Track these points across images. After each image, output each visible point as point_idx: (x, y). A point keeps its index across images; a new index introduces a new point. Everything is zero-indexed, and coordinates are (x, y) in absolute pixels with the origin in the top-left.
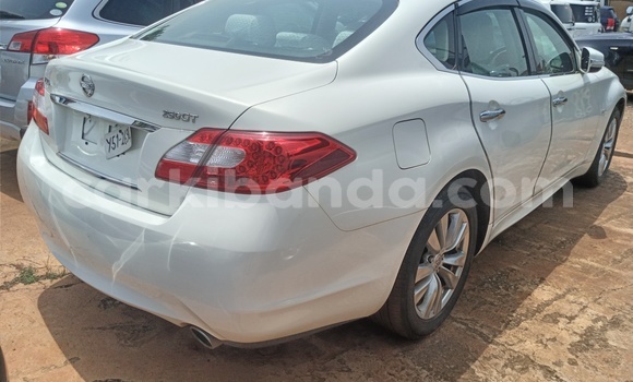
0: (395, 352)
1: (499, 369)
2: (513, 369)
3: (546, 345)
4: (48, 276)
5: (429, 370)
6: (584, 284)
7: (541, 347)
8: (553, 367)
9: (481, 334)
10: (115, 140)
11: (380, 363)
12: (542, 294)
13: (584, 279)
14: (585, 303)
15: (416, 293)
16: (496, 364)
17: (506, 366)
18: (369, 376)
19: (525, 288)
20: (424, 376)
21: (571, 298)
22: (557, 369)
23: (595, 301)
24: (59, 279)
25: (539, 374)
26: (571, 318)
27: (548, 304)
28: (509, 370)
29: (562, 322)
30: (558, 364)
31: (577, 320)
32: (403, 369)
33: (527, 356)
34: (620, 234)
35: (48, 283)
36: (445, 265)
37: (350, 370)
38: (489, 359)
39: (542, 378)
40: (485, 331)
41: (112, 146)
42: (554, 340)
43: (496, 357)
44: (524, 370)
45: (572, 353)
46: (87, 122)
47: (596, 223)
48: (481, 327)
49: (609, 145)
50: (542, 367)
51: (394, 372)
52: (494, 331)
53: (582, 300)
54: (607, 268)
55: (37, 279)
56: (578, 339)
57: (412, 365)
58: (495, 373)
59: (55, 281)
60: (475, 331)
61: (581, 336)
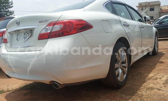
0: (114, 92)
1: (145, 91)
2: (148, 90)
3: (156, 85)
4: (8, 91)
5: (124, 94)
6: (161, 72)
7: (155, 85)
8: (160, 88)
9: (137, 85)
10: (26, 36)
11: (110, 95)
12: (151, 75)
13: (161, 71)
14: (163, 75)
15: (116, 72)
16: (143, 90)
17: (146, 90)
18: (107, 98)
19: (146, 75)
20: (123, 96)
21: (159, 75)
22: (161, 88)
23: (166, 74)
24: (11, 91)
25: (157, 90)
26: (161, 78)
27: (153, 77)
28: (147, 91)
29: (158, 80)
30: (161, 87)
31: (162, 78)
32: (117, 95)
33: (151, 87)
34: (167, 62)
35: (8, 93)
36: (122, 66)
37: (101, 98)
38: (141, 89)
39: (158, 91)
40: (138, 84)
41: (25, 38)
42: (158, 83)
43: (143, 89)
44: (152, 90)
45: (164, 85)
46: (18, 35)
47: (160, 61)
48: (136, 83)
49: (157, 44)
50: (157, 89)
51: (114, 96)
52: (140, 84)
53: (162, 75)
54: (166, 68)
55: (5, 92)
56: (164, 82)
57: (119, 94)
58: (144, 92)
59: (10, 92)
60: (135, 85)
61: (165, 81)
